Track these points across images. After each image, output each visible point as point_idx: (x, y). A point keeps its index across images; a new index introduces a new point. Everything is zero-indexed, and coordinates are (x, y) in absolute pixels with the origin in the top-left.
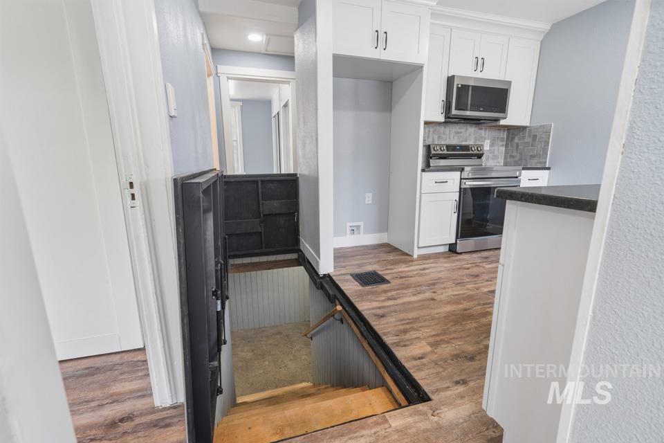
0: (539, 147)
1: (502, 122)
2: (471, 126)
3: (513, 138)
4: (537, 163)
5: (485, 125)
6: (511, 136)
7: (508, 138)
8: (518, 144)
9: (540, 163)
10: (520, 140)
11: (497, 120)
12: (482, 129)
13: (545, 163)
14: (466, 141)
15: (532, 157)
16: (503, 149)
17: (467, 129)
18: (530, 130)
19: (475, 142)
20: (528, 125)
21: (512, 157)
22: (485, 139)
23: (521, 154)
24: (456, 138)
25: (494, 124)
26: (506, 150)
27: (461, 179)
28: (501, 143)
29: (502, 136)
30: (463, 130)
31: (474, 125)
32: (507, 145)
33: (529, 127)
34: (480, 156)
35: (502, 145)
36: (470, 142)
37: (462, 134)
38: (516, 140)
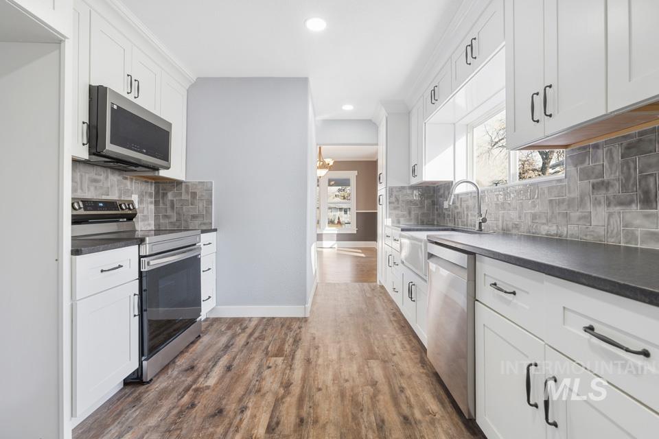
0: (201, 205)
1: (163, 173)
2: (113, 174)
3: (165, 195)
4: (201, 224)
5: (133, 173)
6: (161, 191)
7: (157, 193)
8: (172, 202)
9: (204, 224)
10: (175, 197)
11: (156, 169)
12: (126, 178)
13: (211, 223)
14: (108, 195)
15: (194, 217)
16: (152, 207)
17: (107, 177)
18: (187, 186)
19: (120, 196)
20: (184, 179)
21: (166, 217)
22: (132, 193)
23: (178, 214)
24: (92, 189)
25: (151, 174)
26: (156, 209)
27: (140, 257)
28: (149, 200)
29: (149, 191)
30: (102, 178)
31: (117, 172)
32: (157, 203)
33: (185, 182)
34: (130, 217)
35: (151, 203)
36: (113, 196)
37: (101, 184)
38: (170, 196)
